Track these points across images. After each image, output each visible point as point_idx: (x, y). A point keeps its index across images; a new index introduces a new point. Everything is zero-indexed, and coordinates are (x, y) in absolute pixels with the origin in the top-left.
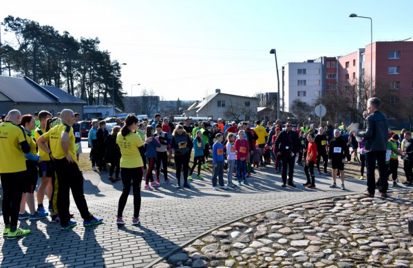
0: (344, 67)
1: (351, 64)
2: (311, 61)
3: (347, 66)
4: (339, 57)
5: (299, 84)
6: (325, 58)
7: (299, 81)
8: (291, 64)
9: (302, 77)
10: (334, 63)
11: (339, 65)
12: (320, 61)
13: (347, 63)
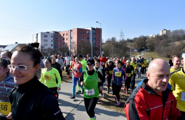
0: (62, 35)
1: (65, 35)
2: (48, 32)
3: (63, 36)
4: (60, 32)
5: (45, 41)
6: (55, 31)
7: (45, 40)
8: (42, 33)
9: (46, 38)
10: (58, 34)
11: (60, 35)
12: (53, 32)
13: (64, 35)
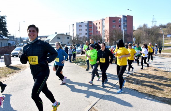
0: (95, 24)
1: (98, 24)
2: (82, 22)
4: (93, 21)
6: (88, 21)
7: (80, 29)
8: (77, 23)
9: (81, 28)
10: (91, 23)
11: (93, 24)
12: (86, 22)
